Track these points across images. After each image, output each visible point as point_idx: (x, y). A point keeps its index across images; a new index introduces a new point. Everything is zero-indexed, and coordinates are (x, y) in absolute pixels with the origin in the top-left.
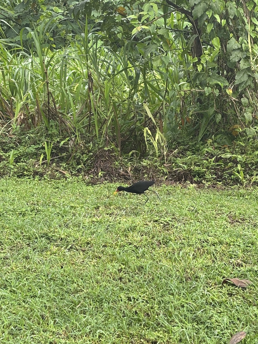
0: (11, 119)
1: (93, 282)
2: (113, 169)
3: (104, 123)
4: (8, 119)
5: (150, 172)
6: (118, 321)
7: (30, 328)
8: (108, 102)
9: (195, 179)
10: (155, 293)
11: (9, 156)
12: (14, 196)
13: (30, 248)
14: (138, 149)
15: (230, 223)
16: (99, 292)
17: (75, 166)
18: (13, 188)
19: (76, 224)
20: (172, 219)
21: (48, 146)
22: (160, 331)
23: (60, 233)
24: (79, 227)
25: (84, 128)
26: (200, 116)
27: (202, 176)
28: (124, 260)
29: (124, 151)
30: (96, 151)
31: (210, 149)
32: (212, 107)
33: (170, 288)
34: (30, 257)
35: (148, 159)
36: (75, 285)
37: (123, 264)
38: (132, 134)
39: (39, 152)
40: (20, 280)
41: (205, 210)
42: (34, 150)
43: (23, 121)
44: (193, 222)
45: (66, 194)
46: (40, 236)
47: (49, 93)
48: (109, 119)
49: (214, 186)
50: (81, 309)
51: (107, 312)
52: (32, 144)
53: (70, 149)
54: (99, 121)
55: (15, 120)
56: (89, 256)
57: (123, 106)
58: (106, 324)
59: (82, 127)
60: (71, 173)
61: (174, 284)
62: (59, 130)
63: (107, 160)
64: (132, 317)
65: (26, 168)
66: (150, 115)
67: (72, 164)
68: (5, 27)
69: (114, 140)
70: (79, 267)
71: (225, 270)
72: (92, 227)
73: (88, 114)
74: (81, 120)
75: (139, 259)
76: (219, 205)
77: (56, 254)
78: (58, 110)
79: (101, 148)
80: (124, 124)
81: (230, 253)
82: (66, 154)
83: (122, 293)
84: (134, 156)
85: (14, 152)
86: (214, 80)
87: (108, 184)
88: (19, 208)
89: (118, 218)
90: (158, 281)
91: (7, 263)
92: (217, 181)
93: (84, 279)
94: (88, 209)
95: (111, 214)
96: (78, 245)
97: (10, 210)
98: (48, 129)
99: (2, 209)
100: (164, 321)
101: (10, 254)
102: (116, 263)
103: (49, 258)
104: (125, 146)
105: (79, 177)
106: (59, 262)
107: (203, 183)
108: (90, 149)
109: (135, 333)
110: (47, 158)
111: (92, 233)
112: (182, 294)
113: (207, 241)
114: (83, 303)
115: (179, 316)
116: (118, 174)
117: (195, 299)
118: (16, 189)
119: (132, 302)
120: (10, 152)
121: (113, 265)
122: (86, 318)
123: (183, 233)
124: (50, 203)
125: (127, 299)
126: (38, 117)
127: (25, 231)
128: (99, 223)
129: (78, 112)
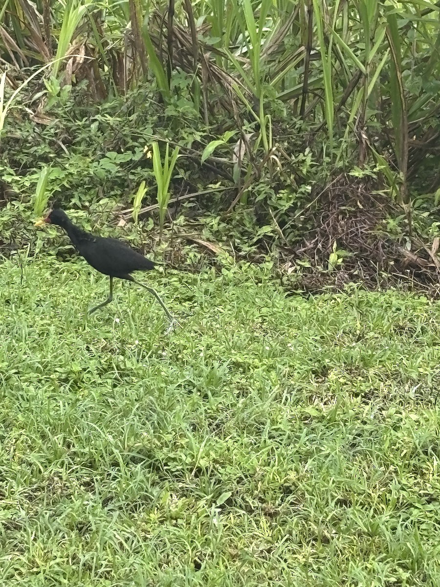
0: (42, 64)
2: (380, 244)
3: (355, 84)
4: (33, 62)
8: (372, 15)
11: (34, 185)
12: (45, 321)
13: (92, 497)
17: (249, 227)
18: (44, 293)
19: (250, 421)
21: (162, 156)
23: (195, 449)
24: (259, 432)
25: (284, 99)
28: (407, 554)
30: (324, 181)
34: (94, 527)
37: (405, 568)
39: (131, 177)
42: (114, 169)
43: (82, 71)
45: (216, 320)
46: (128, 459)
48: (372, 73)
52: (109, 150)
53: (236, 169)
54: (338, 79)
55: (57, 67)
56: (291, 534)
57: (422, 30)
59: (278, 95)
62: (202, 106)
63: (361, 211)
67: (242, 219)
69: (386, 144)
70: (254, 570)
72: (303, 435)
73: (300, 54)
74: (278, 73)
77: (180, 521)
78: (199, 37)
79: (341, 170)
80: (421, 93)
82: (223, 188)
85: (49, 174)
87: (361, 293)
88: (60, 361)
89: (392, 410)
91: (16, 542)
94: (290, 376)
95: (367, 397)
96: (252, 495)
97: (30, 367)
98: (166, 99)
99: (6, 363)
101: (28, 513)
102: (381, 561)
103: (156, 532)
104: (422, 168)
105: (261, 265)
106: (188, 547)
108: (304, 171)
110: (159, 198)
111: (303, 457)
116: (396, 261)
118: (53, 296)
120: (35, 172)
121: (369, 566)
124: (164, 350)
126: (133, 58)
127: (79, 439)
128: (325, 422)
129: (267, 46)
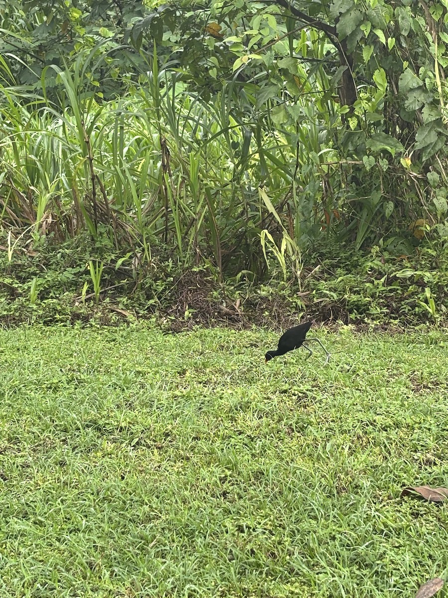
0: (31, 225)
1: (176, 501)
2: (210, 305)
3: (192, 224)
4: (26, 224)
5: (273, 307)
6: (221, 568)
7: (69, 585)
8: (197, 188)
9: (352, 316)
10: (285, 516)
11: (29, 288)
12: (38, 358)
13: (67, 447)
14: (252, 268)
15: (412, 390)
16: (188, 519)
17: (143, 301)
18: (37, 343)
19: (146, 401)
20: (313, 387)
21: (95, 268)
22: (294, 583)
23: (119, 417)
24: (151, 406)
25: (156, 234)
26: (357, 206)
27: (365, 311)
28: (229, 462)
29: (228, 271)
30: (179, 274)
31: (377, 263)
32: (377, 191)
33: (310, 508)
34: (68, 463)
35: (270, 284)
36: (147, 508)
37: (229, 469)
38: (240, 243)
39: (80, 280)
40: (50, 502)
41: (370, 369)
42: (71, 277)
43: (51, 227)
44: (349, 392)
45: (127, 350)
46: (85, 426)
47: (94, 178)
48: (199, 218)
49: (385, 327)
50: (158, 550)
51: (202, 552)
52: (67, 267)
53: (134, 272)
54: (183, 222)
55: (37, 226)
56: (170, 457)
57: (224, 195)
58: (201, 573)
59: (153, 233)
60: (137, 313)
61: (317, 499)
62: (114, 241)
63: (199, 289)
64: (246, 560)
65: (59, 308)
66: (271, 209)
67: (139, 297)
68: (17, 65)
69: (210, 253)
70: (152, 477)
71: (405, 473)
72: (174, 406)
73: (163, 210)
74: (151, 222)
75: (257, 458)
76: (393, 359)
77: (113, 456)
78: (110, 206)
79: (187, 268)
80: (226, 226)
81: (414, 442)
82: (128, 282)
83: (228, 519)
84: (245, 280)
85: (37, 282)
86: (378, 143)
87: (202, 330)
88: (47, 378)
89: (219, 389)
90: (290, 497)
91: (27, 474)
92: (391, 318)
93: (161, 497)
94: (166, 375)
95: (206, 383)
96: (149, 438)
97: (31, 382)
98: (95, 239)
99: (18, 382)
100: (301, 566)
101: (33, 458)
102: (217, 466)
103: (101, 462)
104: (230, 264)
105: (150, 320)
106: (117, 469)
107: (366, 323)
108: (169, 270)
109: (251, 587)
110: (95, 290)
111: (174, 417)
112: (331, 517)
113: (373, 423)
114: (160, 539)
115: (328, 555)
116: (219, 313)
117: (354, 525)
118: (42, 344)
119: (246, 534)
120: (30, 281)
121: (211, 470)
122: (166, 564)
123: (330, 410)
124: (101, 368)
125: (237, 528)
126: (77, 219)
127: (58, 418)
128: (185, 398)
129: (145, 208)
